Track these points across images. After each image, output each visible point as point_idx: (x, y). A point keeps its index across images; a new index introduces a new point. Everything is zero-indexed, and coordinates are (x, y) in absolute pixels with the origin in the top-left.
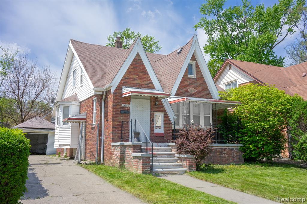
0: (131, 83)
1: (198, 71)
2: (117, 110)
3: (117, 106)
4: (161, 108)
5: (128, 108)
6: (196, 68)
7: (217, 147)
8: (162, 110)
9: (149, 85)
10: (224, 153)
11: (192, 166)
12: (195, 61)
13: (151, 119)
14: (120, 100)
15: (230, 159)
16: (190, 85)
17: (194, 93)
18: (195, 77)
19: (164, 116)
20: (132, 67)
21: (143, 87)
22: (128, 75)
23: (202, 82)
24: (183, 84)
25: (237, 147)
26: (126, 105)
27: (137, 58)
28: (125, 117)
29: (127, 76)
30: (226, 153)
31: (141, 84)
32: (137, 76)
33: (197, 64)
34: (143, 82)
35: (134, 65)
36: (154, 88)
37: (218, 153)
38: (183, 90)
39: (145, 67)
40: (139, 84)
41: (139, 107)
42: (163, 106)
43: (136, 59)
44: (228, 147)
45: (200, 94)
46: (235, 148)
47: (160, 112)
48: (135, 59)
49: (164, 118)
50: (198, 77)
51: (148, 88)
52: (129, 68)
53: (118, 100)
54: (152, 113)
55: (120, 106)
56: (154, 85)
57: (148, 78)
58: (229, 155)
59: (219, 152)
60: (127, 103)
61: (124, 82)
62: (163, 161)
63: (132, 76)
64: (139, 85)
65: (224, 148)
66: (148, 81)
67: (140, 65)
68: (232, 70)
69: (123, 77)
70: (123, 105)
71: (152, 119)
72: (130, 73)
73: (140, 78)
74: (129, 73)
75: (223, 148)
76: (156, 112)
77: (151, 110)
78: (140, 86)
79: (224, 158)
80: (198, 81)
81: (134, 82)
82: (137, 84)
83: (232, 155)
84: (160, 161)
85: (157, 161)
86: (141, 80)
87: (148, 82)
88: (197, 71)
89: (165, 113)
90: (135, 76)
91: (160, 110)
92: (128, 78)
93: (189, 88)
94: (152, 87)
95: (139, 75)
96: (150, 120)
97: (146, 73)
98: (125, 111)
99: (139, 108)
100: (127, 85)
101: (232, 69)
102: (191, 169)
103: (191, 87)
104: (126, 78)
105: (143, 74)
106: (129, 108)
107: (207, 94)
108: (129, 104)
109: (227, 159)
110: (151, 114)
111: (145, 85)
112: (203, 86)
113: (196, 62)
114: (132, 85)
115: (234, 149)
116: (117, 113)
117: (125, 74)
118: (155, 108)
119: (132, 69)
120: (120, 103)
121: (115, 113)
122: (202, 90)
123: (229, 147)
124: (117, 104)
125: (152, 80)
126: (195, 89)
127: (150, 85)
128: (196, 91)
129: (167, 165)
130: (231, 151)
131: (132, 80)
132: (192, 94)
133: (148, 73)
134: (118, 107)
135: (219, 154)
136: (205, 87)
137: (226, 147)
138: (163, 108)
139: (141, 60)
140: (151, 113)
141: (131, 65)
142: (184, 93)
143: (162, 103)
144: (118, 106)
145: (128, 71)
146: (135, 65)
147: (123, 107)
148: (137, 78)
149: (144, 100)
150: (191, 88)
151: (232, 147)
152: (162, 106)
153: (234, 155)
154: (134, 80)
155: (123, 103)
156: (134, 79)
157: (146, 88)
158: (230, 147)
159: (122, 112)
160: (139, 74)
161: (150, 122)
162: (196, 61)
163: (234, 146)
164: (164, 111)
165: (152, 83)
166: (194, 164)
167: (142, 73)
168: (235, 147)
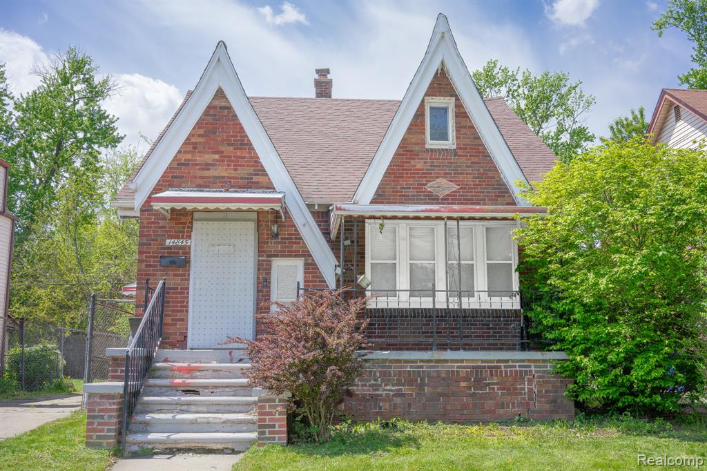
0: (195, 177)
1: (465, 127)
2: (150, 257)
3: (150, 244)
4: (295, 243)
5: (186, 251)
6: (456, 117)
7: (462, 361)
8: (295, 251)
9: (255, 179)
10: (488, 384)
11: (274, 426)
12: (452, 96)
13: (258, 278)
14: (161, 227)
15: (513, 404)
16: (432, 170)
17: (447, 195)
18: (454, 147)
19: (305, 269)
20: (201, 132)
21: (232, 187)
22: (189, 156)
23: (476, 160)
24: (411, 170)
25: (545, 361)
26: (180, 242)
27: (217, 103)
28: (174, 275)
29: (183, 157)
30: (495, 384)
31: (228, 178)
32: (217, 157)
33: (459, 105)
34: (235, 170)
35: (206, 124)
36: (270, 187)
37: (463, 384)
38: (410, 188)
39: (242, 128)
40: (224, 177)
41: (219, 245)
42: (301, 239)
43: (215, 107)
44: (507, 361)
45: (472, 196)
46: (535, 367)
47: (291, 256)
48: (209, 107)
49: (305, 273)
50: (465, 145)
51: (250, 188)
52: (191, 135)
53: (155, 227)
54: (263, 261)
55: (159, 244)
56: (269, 179)
57: (252, 158)
58: (511, 390)
59: (467, 379)
60: (183, 236)
61: (177, 177)
62: (204, 409)
63: (200, 157)
64: (220, 182)
65: (489, 367)
66: (253, 166)
67: (226, 124)
68: (682, 122)
69: (173, 161)
70: (169, 242)
71: (261, 280)
72: (195, 148)
73: (225, 159)
74: (190, 148)
75: (484, 367)
76: (276, 256)
77: (260, 251)
78: (227, 184)
79: (491, 399)
80: (464, 156)
81: (206, 173)
82: (215, 177)
83: (524, 389)
84: (193, 408)
85: (184, 408)
86: (229, 165)
87: (251, 170)
88: (459, 128)
89: (306, 260)
90: (209, 157)
91: (288, 251)
92: (188, 165)
93: (430, 181)
94: (264, 184)
95: (222, 152)
96: (258, 283)
97: (243, 143)
98: (172, 259)
99: (217, 248)
100: (183, 185)
101: (682, 118)
102: (267, 435)
103: (437, 177)
104: (182, 164)
105: (235, 149)
106: (190, 248)
107: (495, 196)
108: (189, 237)
109: (503, 403)
110: (259, 265)
111: (242, 178)
112: (482, 171)
113: (457, 99)
114: (199, 181)
115: (533, 368)
116: (151, 266)
117: (179, 152)
118: (273, 246)
119: (199, 136)
120: (159, 236)
121: (147, 266)
122: (478, 185)
123: (510, 364)
124: (152, 240)
125: (263, 161)
126: (451, 181)
127: (256, 177)
128: (454, 189)
129: (199, 421)
130: (520, 376)
131: (199, 169)
132: (442, 199)
133: (251, 145)
134: (153, 248)
135: (469, 388)
136: (490, 174)
137: (499, 361)
138: (299, 243)
139: (229, 108)
140: (259, 261)
141: (199, 125)
142: (413, 196)
143: (296, 230)
144: (155, 244)
145: (189, 144)
146: (211, 124)
147: (170, 248)
148: (217, 161)
149: (233, 223)
150: (438, 180)
151: (523, 361)
152: (296, 239)
153: (530, 391)
154: (207, 166)
155: (170, 237)
156: (207, 164)
157: (244, 188)
158: (513, 361)
159: (164, 261)
160: (222, 148)
161: (258, 287)
162: (456, 96)
163: (530, 361)
164: (306, 254)
165: (264, 170)
166: (279, 420)
167: (229, 145)
168: (535, 361)
